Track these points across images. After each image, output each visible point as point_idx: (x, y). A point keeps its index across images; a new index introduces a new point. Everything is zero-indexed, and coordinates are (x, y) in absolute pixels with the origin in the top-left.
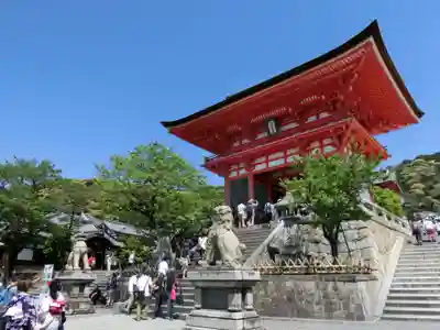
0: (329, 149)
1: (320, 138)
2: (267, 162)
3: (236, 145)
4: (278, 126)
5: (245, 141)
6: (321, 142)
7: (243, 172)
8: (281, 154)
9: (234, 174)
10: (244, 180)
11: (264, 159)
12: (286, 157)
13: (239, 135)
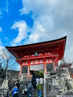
0: (51, 61)
1: (49, 58)
2: (34, 62)
3: (25, 56)
5: (28, 56)
6: (49, 59)
7: (27, 64)
8: (38, 61)
9: (24, 64)
11: (33, 61)
12: (39, 62)
13: (27, 55)
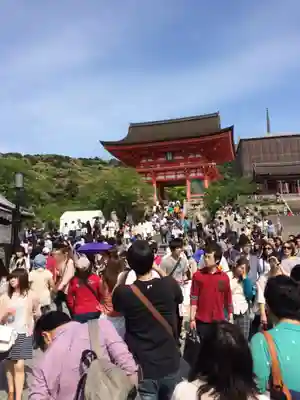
3: (144, 161)
4: (173, 155)
5: (150, 160)
6: (196, 170)
7: (149, 179)
8: (174, 173)
10: (150, 183)
11: (163, 174)
12: (176, 175)
13: (147, 156)
